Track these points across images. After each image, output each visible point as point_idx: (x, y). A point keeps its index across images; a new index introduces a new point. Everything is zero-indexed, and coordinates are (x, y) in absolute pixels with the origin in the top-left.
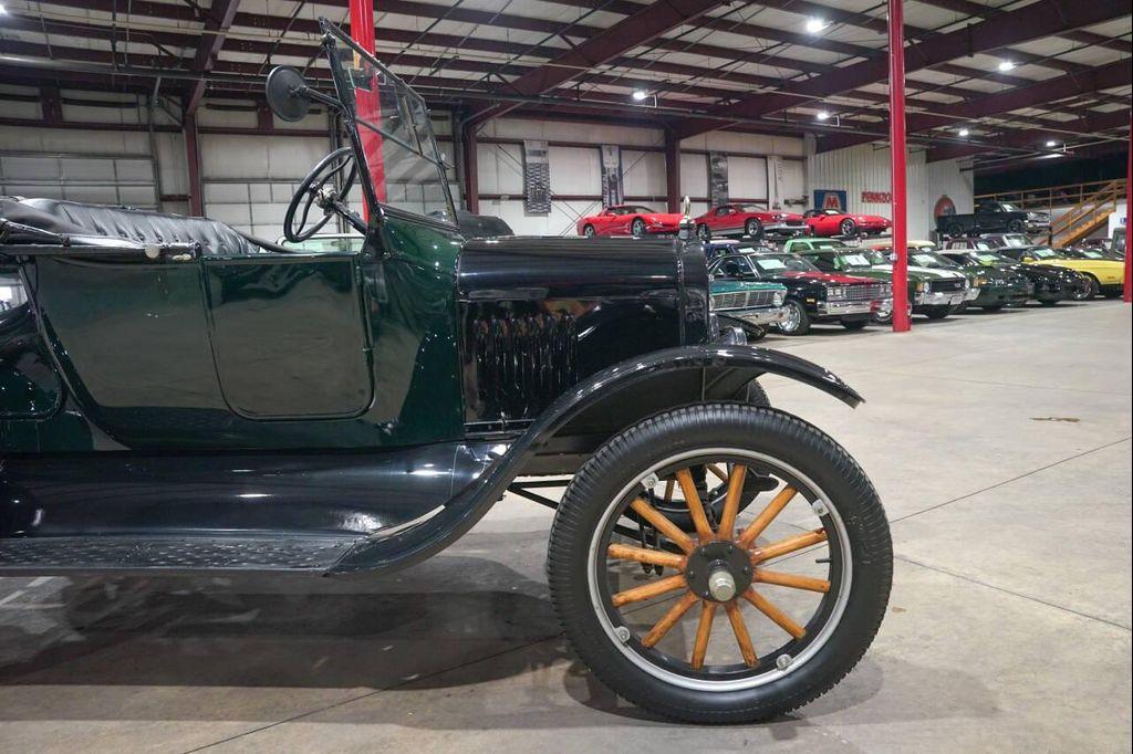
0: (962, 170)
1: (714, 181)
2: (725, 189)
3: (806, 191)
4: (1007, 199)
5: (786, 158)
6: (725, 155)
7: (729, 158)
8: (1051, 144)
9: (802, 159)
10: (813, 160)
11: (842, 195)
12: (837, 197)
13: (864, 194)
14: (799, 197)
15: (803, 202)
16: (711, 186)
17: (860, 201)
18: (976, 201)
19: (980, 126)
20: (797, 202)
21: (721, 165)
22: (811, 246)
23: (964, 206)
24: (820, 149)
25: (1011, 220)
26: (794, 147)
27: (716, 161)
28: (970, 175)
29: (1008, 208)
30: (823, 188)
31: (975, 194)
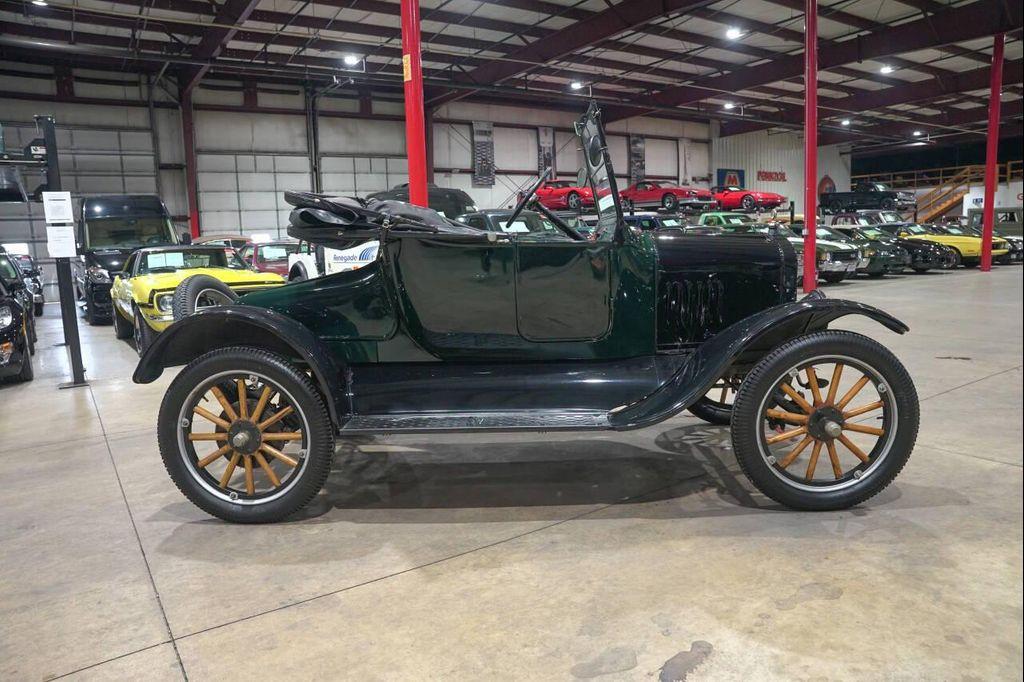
0: (841, 154)
1: (633, 159)
2: (643, 167)
3: (710, 169)
4: (880, 180)
5: (695, 141)
6: (643, 137)
7: (646, 140)
8: (917, 134)
9: (708, 142)
10: (716, 141)
11: (741, 174)
12: (737, 175)
13: (760, 173)
14: (705, 175)
15: (708, 179)
16: (630, 164)
17: (755, 178)
18: (853, 181)
19: (860, 118)
20: (704, 179)
21: (639, 145)
22: (722, 219)
23: (843, 184)
24: (723, 133)
25: (884, 198)
26: (701, 132)
27: (635, 142)
28: (848, 158)
29: (881, 188)
31: (852, 174)
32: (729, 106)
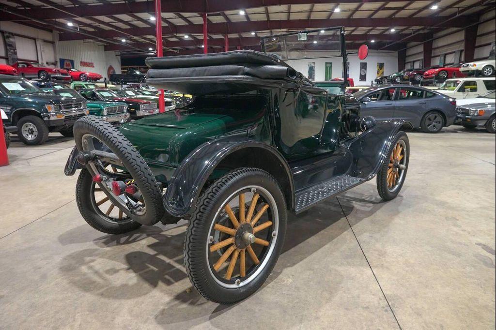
0: (116, 55)
1: (8, 48)
2: (16, 53)
3: (55, 58)
4: (137, 69)
5: (45, 41)
6: (13, 35)
7: (15, 36)
8: (151, 49)
9: (53, 43)
10: (57, 43)
11: (72, 62)
12: (70, 62)
13: (81, 62)
14: (53, 61)
15: (55, 64)
16: (7, 51)
17: (79, 65)
18: (122, 69)
19: (130, 39)
20: (53, 64)
21: (11, 40)
22: (85, 86)
23: (118, 71)
24: (61, 39)
25: (140, 78)
26: (49, 37)
27: (8, 37)
28: (119, 57)
29: (138, 73)
30: (63, 58)
31: (122, 66)
32: (70, 24)
